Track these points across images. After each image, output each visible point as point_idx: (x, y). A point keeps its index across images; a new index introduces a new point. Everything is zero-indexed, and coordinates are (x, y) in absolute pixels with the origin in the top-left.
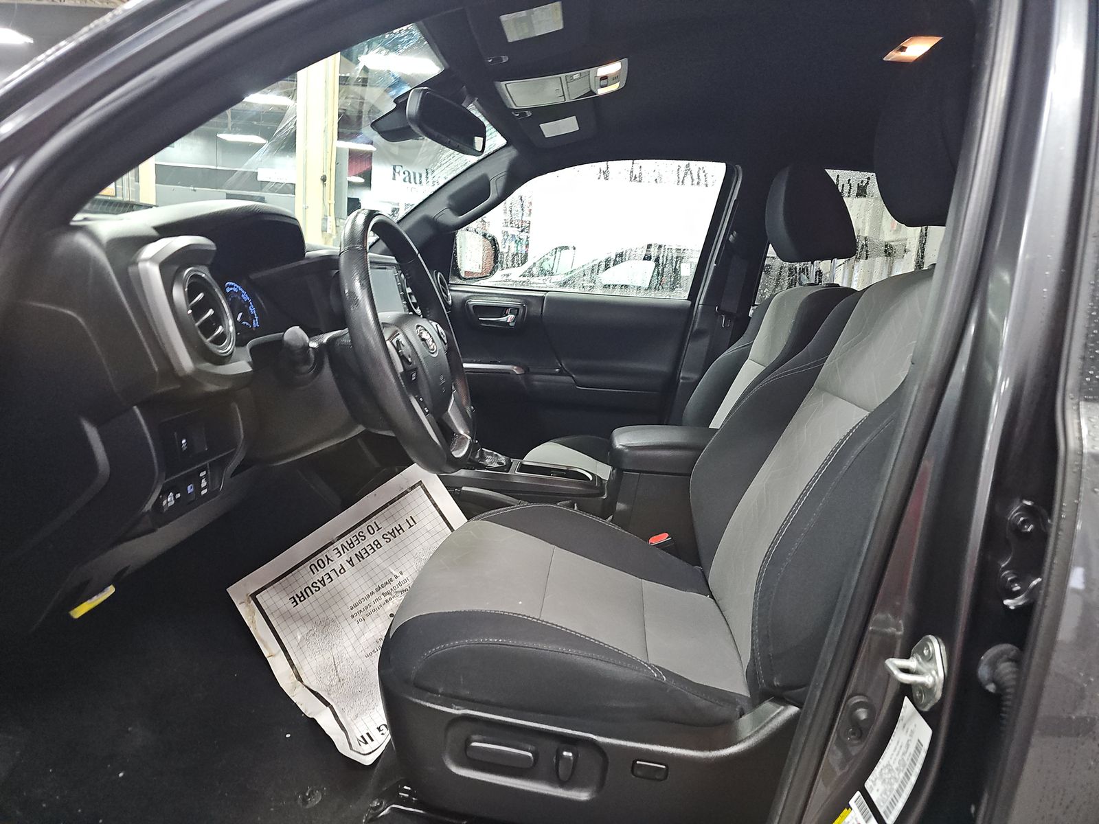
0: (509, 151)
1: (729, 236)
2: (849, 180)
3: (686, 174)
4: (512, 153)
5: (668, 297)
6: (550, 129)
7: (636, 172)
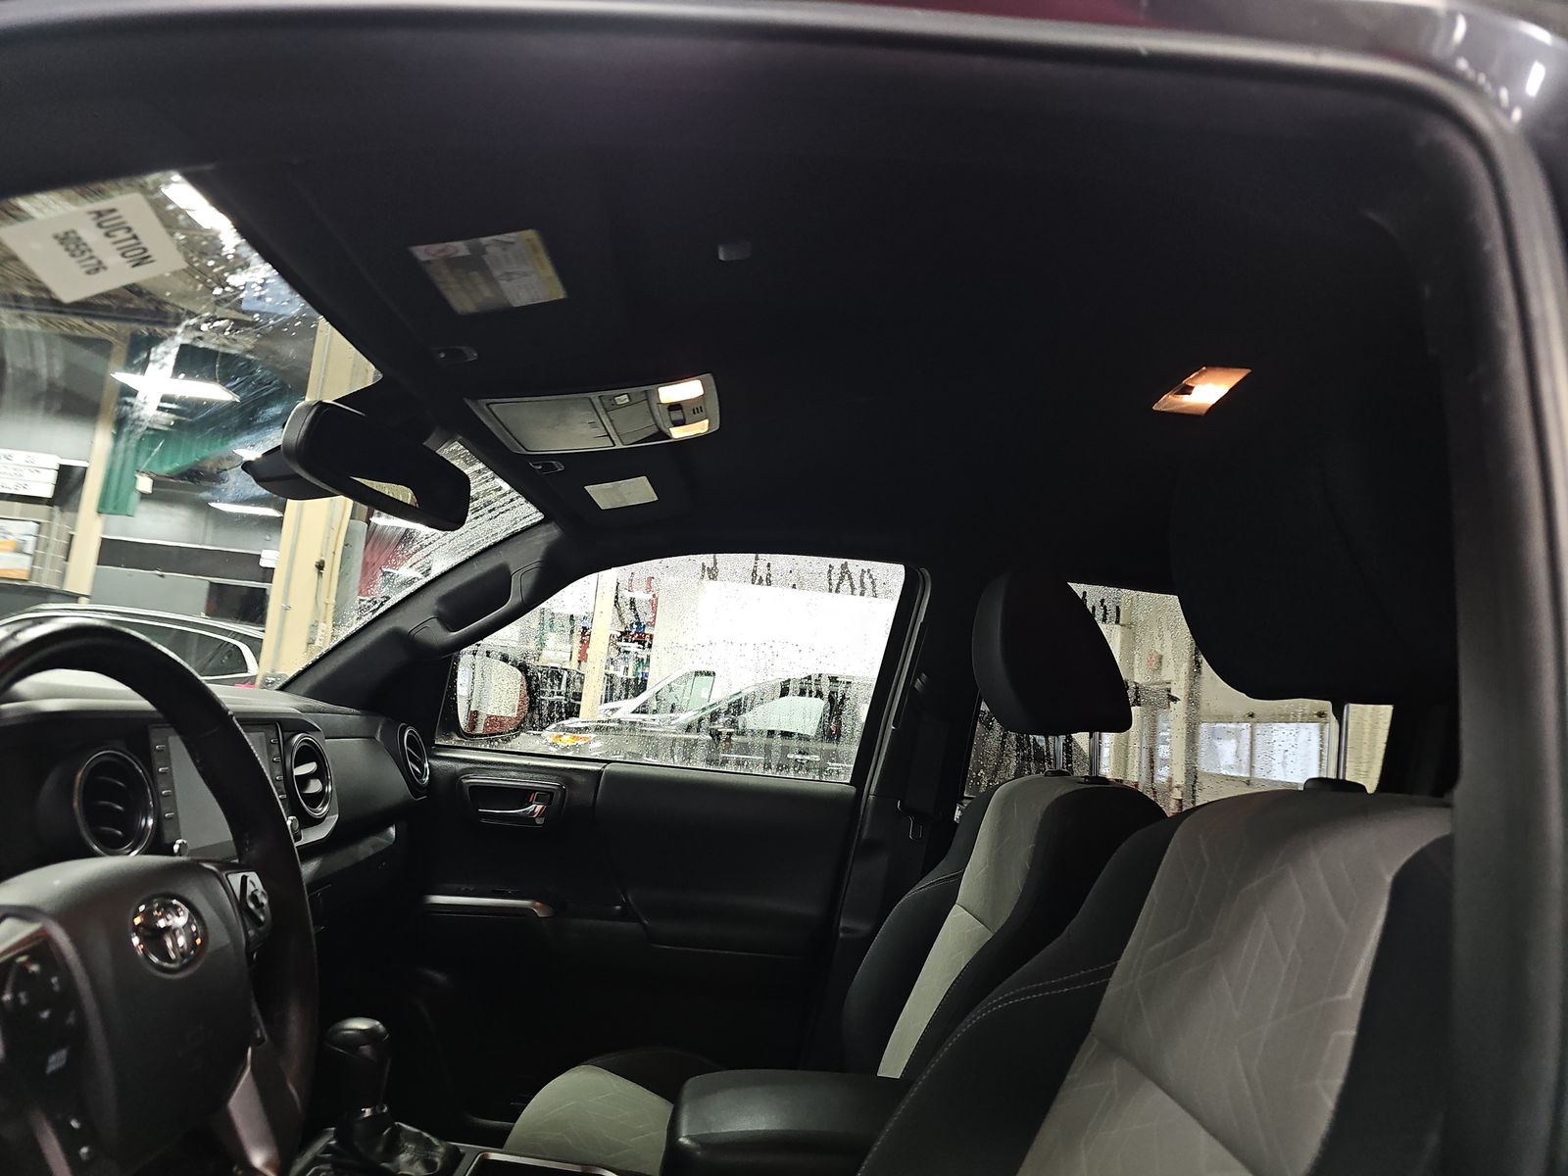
0: (548, 530)
1: (915, 680)
2: (1102, 601)
3: (842, 579)
4: (553, 532)
5: (817, 778)
6: (606, 495)
7: (762, 572)
